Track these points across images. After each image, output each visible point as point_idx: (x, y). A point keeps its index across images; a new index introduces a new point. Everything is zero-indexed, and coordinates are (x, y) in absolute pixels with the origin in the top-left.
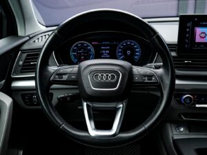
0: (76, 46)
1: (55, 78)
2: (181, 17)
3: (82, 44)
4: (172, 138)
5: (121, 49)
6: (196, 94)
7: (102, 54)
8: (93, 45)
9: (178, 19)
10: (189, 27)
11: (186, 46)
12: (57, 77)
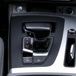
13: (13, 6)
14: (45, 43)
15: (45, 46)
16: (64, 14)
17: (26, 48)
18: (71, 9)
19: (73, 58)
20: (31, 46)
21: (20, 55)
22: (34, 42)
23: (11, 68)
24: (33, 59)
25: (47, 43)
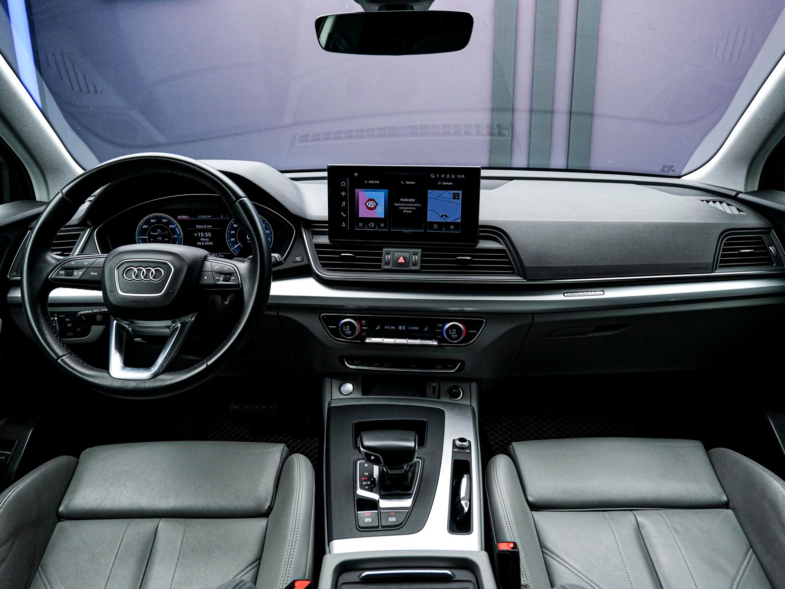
0: (148, 222)
1: (58, 273)
2: (332, 170)
3: (159, 219)
4: (330, 404)
5: (235, 229)
6: (364, 318)
7: (198, 239)
8: (180, 221)
9: (325, 174)
10: (344, 189)
11: (344, 225)
12: (62, 272)
13: (333, 381)
14: (404, 476)
15: (405, 483)
16: (442, 400)
17: (362, 487)
18: (456, 387)
19: (466, 509)
20: (373, 482)
21: (352, 505)
22: (381, 473)
23: (330, 540)
24: (379, 515)
25: (410, 474)
